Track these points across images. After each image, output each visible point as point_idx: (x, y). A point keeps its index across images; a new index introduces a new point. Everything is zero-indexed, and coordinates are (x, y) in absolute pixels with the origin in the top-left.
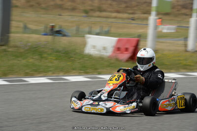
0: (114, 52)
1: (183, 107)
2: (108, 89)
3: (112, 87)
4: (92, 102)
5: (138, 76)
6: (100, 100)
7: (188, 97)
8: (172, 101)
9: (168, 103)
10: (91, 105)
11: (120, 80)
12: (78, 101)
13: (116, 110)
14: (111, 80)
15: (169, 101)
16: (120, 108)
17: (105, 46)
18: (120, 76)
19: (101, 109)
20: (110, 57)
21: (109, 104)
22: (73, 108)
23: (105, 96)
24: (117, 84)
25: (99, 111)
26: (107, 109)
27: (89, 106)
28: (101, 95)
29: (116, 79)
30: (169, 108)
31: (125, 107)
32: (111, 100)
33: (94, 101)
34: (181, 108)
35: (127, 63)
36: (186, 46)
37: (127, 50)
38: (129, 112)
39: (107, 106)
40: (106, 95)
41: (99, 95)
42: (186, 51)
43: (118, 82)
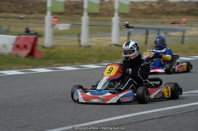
0: (14, 49)
17: (5, 44)
20: (10, 54)
35: (27, 59)
36: (79, 41)
37: (25, 47)
42: (80, 46)
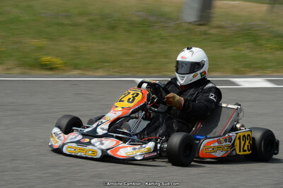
1: (248, 152)
2: (111, 116)
3: (119, 114)
4: (80, 137)
5: (171, 95)
6: (93, 134)
7: (257, 135)
8: (226, 141)
9: (217, 144)
10: (78, 142)
11: (135, 102)
12: (62, 135)
13: (118, 153)
14: (120, 101)
15: (219, 142)
16: (125, 151)
18: (138, 94)
19: (94, 152)
21: (109, 143)
22: (51, 146)
23: (103, 129)
24: (130, 108)
25: (89, 154)
26: (102, 151)
27: (74, 145)
28: (98, 125)
29: (130, 99)
30: (219, 154)
31: (135, 149)
32: (112, 136)
33: (85, 135)
34: (242, 153)
38: (139, 158)
39: (104, 147)
40: (106, 126)
41: (94, 126)
43: (132, 105)
